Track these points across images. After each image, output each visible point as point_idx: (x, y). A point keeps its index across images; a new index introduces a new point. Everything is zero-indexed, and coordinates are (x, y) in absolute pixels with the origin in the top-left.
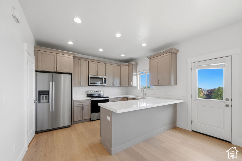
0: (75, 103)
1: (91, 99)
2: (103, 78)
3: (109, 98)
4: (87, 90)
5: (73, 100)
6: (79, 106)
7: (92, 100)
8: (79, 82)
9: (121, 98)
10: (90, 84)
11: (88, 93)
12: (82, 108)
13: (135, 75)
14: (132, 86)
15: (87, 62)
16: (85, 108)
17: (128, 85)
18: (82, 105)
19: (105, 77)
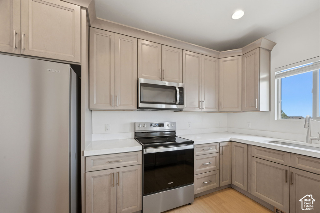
1: (142, 151)
2: (178, 89)
3: (195, 144)
4: (134, 121)
5: (85, 155)
6: (106, 175)
7: (145, 153)
8: (110, 97)
9: (225, 144)
10: (141, 102)
11: (138, 130)
12: (115, 179)
13: (264, 79)
14: (257, 110)
15: (132, 43)
16: (123, 181)
17: (240, 109)
18: (114, 171)
19: (180, 85)
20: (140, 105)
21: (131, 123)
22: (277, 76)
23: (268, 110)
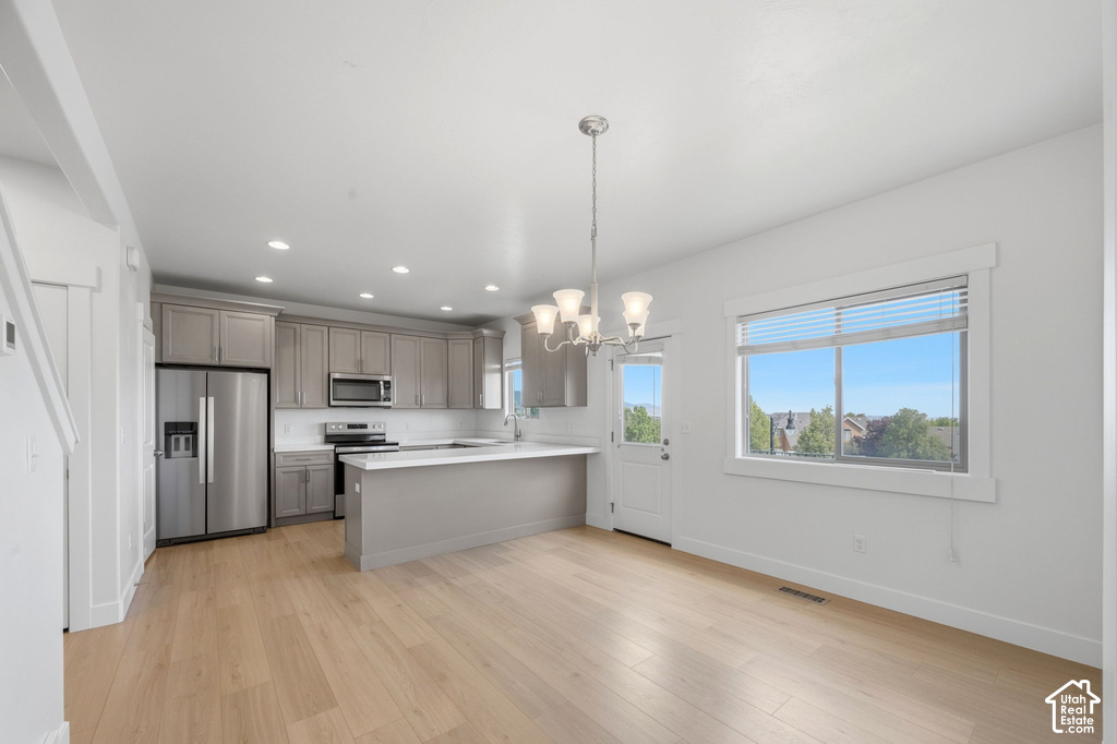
0: (279, 462)
1: (334, 451)
2: (382, 383)
3: (400, 445)
4: (325, 422)
5: (275, 451)
6: (295, 472)
7: (337, 451)
8: (295, 393)
10: (334, 400)
11: (329, 431)
12: (305, 476)
13: (494, 371)
14: (482, 408)
15: (322, 332)
16: (313, 477)
17: (472, 406)
18: (304, 468)
19: (387, 378)
20: (333, 403)
21: (321, 424)
22: (510, 368)
23: (499, 407)
